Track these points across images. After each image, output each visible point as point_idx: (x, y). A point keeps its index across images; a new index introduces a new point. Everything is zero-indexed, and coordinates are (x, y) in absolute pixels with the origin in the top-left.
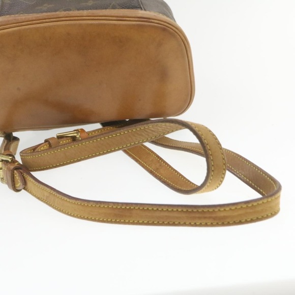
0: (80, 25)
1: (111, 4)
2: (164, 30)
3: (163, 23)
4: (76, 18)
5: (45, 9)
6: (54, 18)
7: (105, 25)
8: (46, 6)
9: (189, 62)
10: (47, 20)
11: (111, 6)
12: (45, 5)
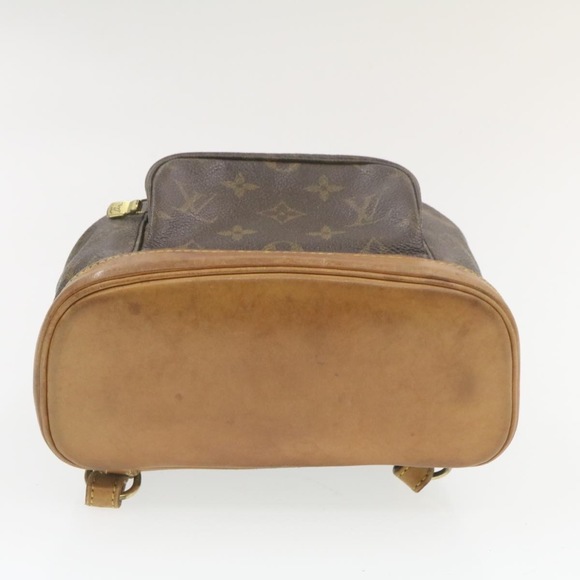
0: (314, 284)
1: (368, 241)
2: (475, 304)
3: (472, 290)
4: (307, 269)
5: (237, 238)
6: (264, 266)
7: (361, 287)
8: (238, 233)
9: (513, 367)
10: (249, 269)
11: (369, 244)
12: (237, 228)
